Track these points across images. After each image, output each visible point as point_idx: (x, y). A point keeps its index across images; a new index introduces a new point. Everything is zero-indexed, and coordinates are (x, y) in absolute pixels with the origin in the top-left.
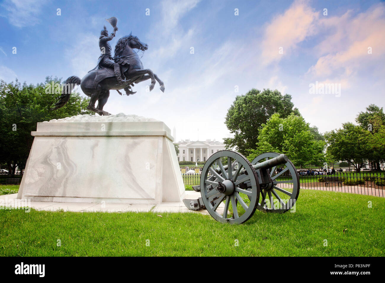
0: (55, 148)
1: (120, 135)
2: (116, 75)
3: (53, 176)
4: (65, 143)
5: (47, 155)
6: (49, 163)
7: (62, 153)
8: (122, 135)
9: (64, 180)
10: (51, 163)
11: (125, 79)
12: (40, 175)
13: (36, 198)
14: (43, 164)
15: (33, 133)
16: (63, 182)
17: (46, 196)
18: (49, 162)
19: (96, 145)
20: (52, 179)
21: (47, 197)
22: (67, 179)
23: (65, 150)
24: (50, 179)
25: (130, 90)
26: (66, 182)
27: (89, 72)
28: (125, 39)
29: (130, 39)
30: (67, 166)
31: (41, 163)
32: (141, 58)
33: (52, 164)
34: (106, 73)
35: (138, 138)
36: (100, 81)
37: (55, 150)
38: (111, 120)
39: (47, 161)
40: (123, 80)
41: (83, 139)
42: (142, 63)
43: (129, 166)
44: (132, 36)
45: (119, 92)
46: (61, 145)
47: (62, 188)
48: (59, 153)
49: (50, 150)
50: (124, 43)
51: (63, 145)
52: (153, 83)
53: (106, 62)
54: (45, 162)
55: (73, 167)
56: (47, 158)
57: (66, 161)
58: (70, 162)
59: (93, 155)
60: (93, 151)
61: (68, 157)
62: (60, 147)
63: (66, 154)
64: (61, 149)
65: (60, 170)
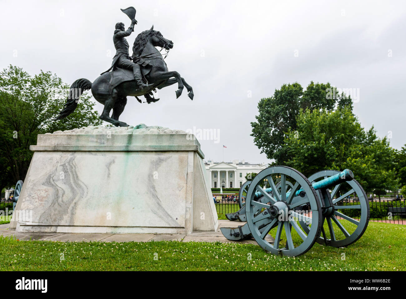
0: (61, 165)
1: (141, 150)
2: (136, 79)
3: (57, 201)
4: (74, 159)
5: (51, 175)
6: (53, 185)
7: (69, 172)
8: (145, 150)
9: (72, 205)
10: (55, 184)
11: (147, 83)
12: (41, 199)
13: (35, 228)
14: (45, 185)
15: (32, 148)
16: (70, 208)
17: (48, 225)
18: (53, 183)
19: (113, 162)
20: (57, 204)
21: (50, 227)
22: (75, 203)
23: (74, 168)
24: (53, 204)
25: (152, 97)
26: (74, 208)
27: (101, 74)
28: (145, 35)
29: (151, 35)
30: (75, 188)
31: (43, 184)
32: (165, 58)
33: (57, 185)
34: (123, 76)
35: (163, 153)
36: (116, 85)
37: (60, 168)
38: (130, 132)
39: (50, 182)
40: (145, 85)
41: (95, 155)
42: (166, 65)
43: (154, 188)
44: (153, 31)
45: (138, 99)
46: (68, 162)
47: (69, 214)
48: (66, 173)
49: (55, 168)
50: (144, 39)
51: (71, 162)
52: (181, 88)
53: (122, 63)
54: (48, 183)
55: (83, 190)
56: (49, 179)
57: (75, 182)
58: (80, 182)
59: (109, 174)
60: (109, 169)
61: (77, 177)
62: (67, 164)
63: (74, 173)
64: (68, 167)
65: (66, 193)
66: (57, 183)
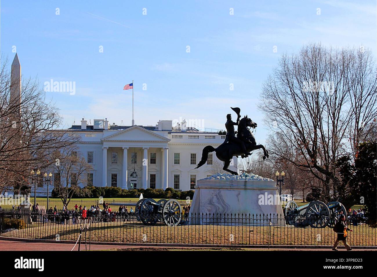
0: (215, 195)
4: (220, 193)
5: (211, 200)
12: (209, 211)
14: (209, 204)
18: (213, 203)
19: (239, 194)
23: (221, 197)
30: (224, 206)
37: (215, 197)
39: (211, 203)
41: (230, 190)
43: (260, 206)
48: (218, 199)
49: (212, 197)
55: (228, 207)
56: (211, 201)
57: (223, 203)
58: (225, 203)
59: (238, 200)
60: (238, 198)
61: (224, 201)
62: (217, 195)
63: (222, 199)
64: (219, 196)
65: (220, 208)
66: (215, 204)
